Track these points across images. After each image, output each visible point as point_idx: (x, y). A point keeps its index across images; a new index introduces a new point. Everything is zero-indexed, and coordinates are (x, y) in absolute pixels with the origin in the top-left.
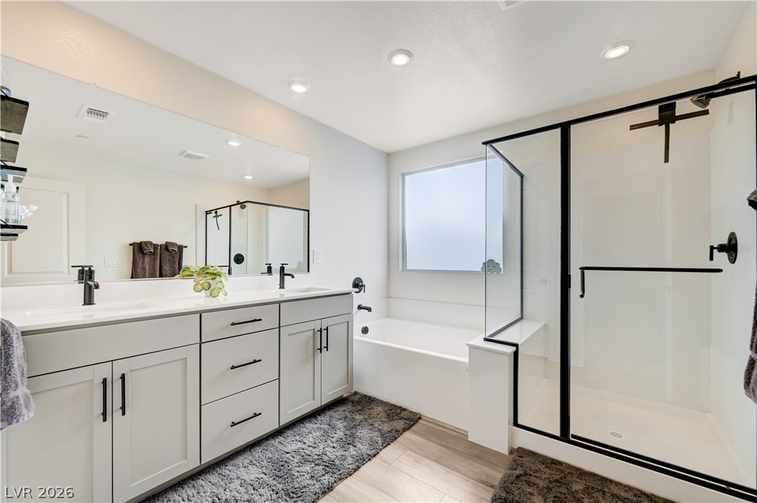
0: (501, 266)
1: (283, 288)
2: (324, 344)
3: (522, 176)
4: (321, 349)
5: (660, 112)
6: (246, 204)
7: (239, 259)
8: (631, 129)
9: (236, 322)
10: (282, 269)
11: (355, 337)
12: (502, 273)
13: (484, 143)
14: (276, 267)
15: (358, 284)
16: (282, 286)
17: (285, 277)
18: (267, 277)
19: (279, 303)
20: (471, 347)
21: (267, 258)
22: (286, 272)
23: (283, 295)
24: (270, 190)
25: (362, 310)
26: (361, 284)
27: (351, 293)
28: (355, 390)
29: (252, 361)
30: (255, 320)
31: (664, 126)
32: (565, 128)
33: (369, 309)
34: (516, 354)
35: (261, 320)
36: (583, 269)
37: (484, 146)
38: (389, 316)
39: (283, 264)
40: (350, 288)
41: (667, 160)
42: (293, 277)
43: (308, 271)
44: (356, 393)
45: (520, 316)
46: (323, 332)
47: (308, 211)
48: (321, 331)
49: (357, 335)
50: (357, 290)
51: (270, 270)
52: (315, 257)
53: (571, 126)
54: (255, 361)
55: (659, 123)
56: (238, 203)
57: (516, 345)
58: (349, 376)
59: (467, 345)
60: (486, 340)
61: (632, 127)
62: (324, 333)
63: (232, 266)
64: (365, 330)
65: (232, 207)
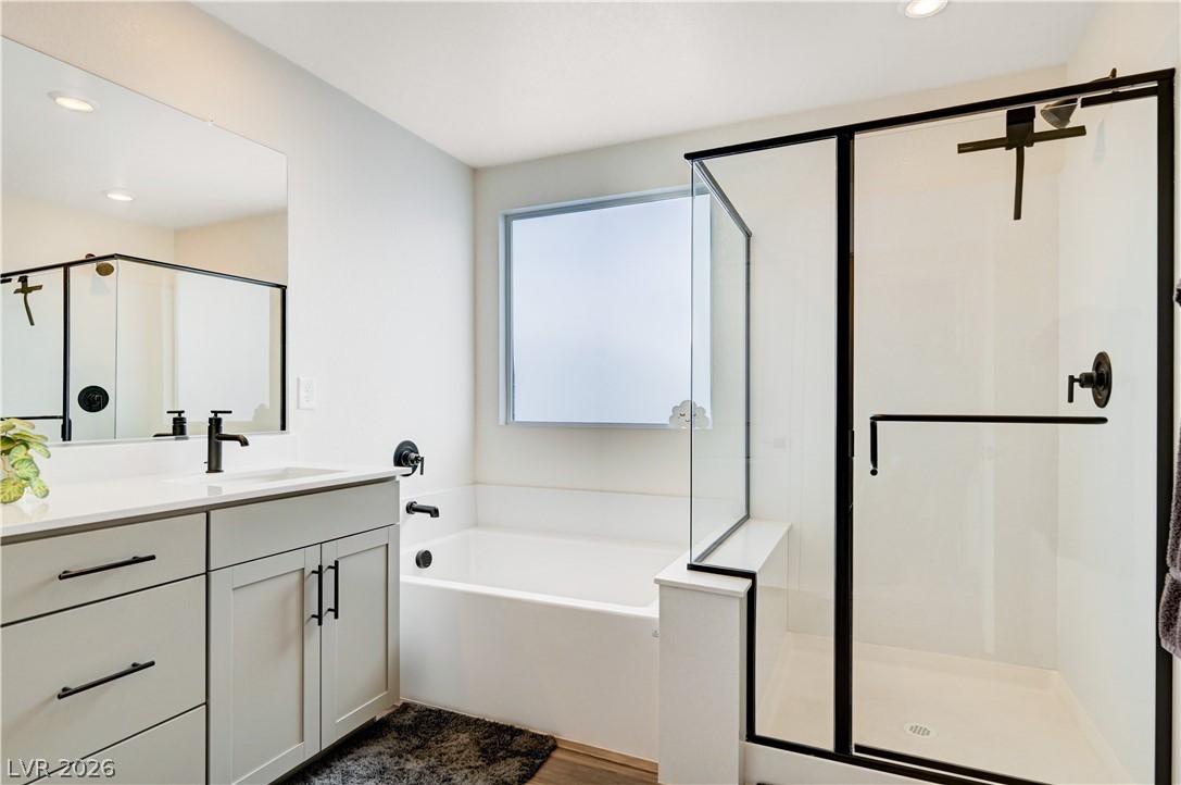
0: (708, 414)
1: (218, 470)
2: (328, 603)
3: (748, 235)
4: (320, 617)
5: (1009, 123)
6: (112, 262)
7: (94, 399)
8: (960, 152)
9: (74, 570)
10: (215, 423)
11: (403, 578)
12: (709, 427)
13: (688, 156)
14: (197, 421)
15: (407, 456)
16: (214, 465)
17: (224, 443)
18: (173, 444)
19: (207, 510)
20: (664, 586)
21: (174, 397)
22: (225, 431)
23: (219, 489)
24: (182, 233)
25: (417, 514)
26: (413, 455)
27: (394, 477)
28: (404, 698)
29: (127, 666)
30: (136, 560)
31: (1015, 149)
32: (845, 137)
33: (434, 512)
34: (751, 594)
35: (153, 558)
36: (875, 419)
37: (688, 162)
38: (476, 524)
39: (216, 413)
40: (387, 467)
41: (1018, 216)
42: (244, 443)
43: (283, 427)
44: (406, 707)
45: (744, 514)
46: (326, 576)
47: (284, 289)
48: (320, 572)
49: (408, 573)
50: (408, 470)
51: (179, 428)
52: (302, 393)
53: (856, 136)
54: (136, 668)
55: (1005, 143)
56: (90, 259)
57: (751, 576)
58: (391, 672)
59: (657, 581)
60: (692, 567)
61: (963, 148)
62: (329, 576)
63: (71, 416)
64: (424, 560)
65: (72, 269)
